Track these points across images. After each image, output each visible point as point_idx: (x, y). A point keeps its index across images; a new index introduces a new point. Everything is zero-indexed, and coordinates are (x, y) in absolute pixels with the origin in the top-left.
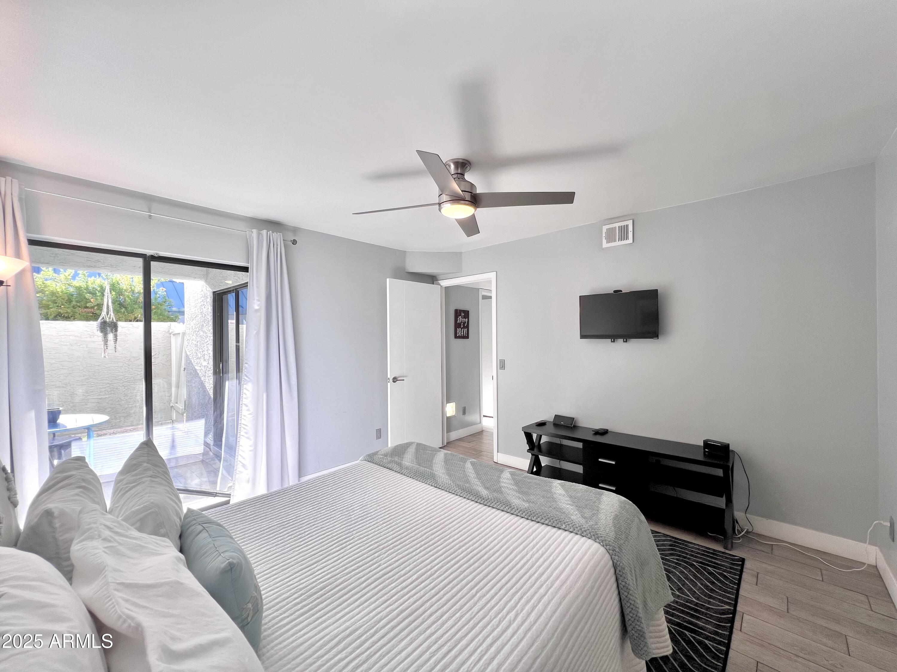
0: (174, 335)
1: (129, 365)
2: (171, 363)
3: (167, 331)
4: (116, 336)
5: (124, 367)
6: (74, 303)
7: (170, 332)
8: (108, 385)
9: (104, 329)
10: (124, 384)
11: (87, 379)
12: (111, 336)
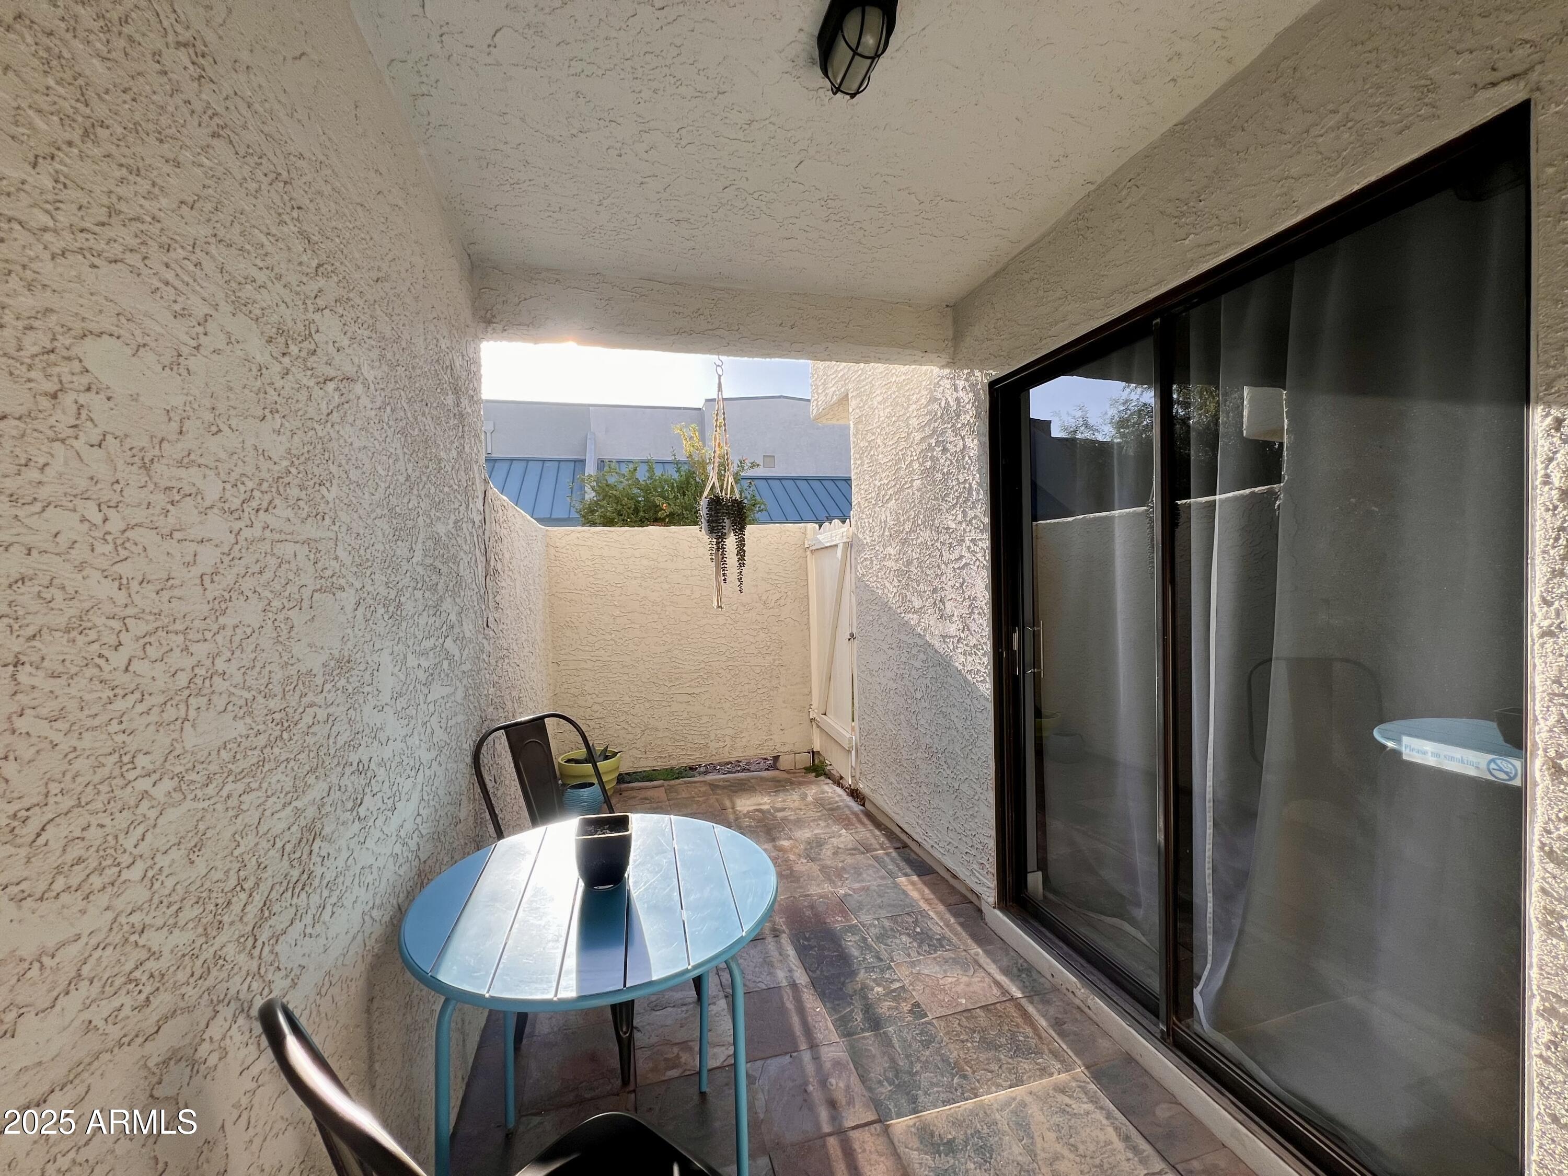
0: (813, 552)
1: (736, 622)
2: (808, 619)
3: (800, 543)
4: (741, 544)
5: (728, 626)
6: (642, 514)
7: (806, 546)
8: (703, 665)
9: (716, 521)
10: (729, 664)
11: (669, 650)
12: (731, 542)
